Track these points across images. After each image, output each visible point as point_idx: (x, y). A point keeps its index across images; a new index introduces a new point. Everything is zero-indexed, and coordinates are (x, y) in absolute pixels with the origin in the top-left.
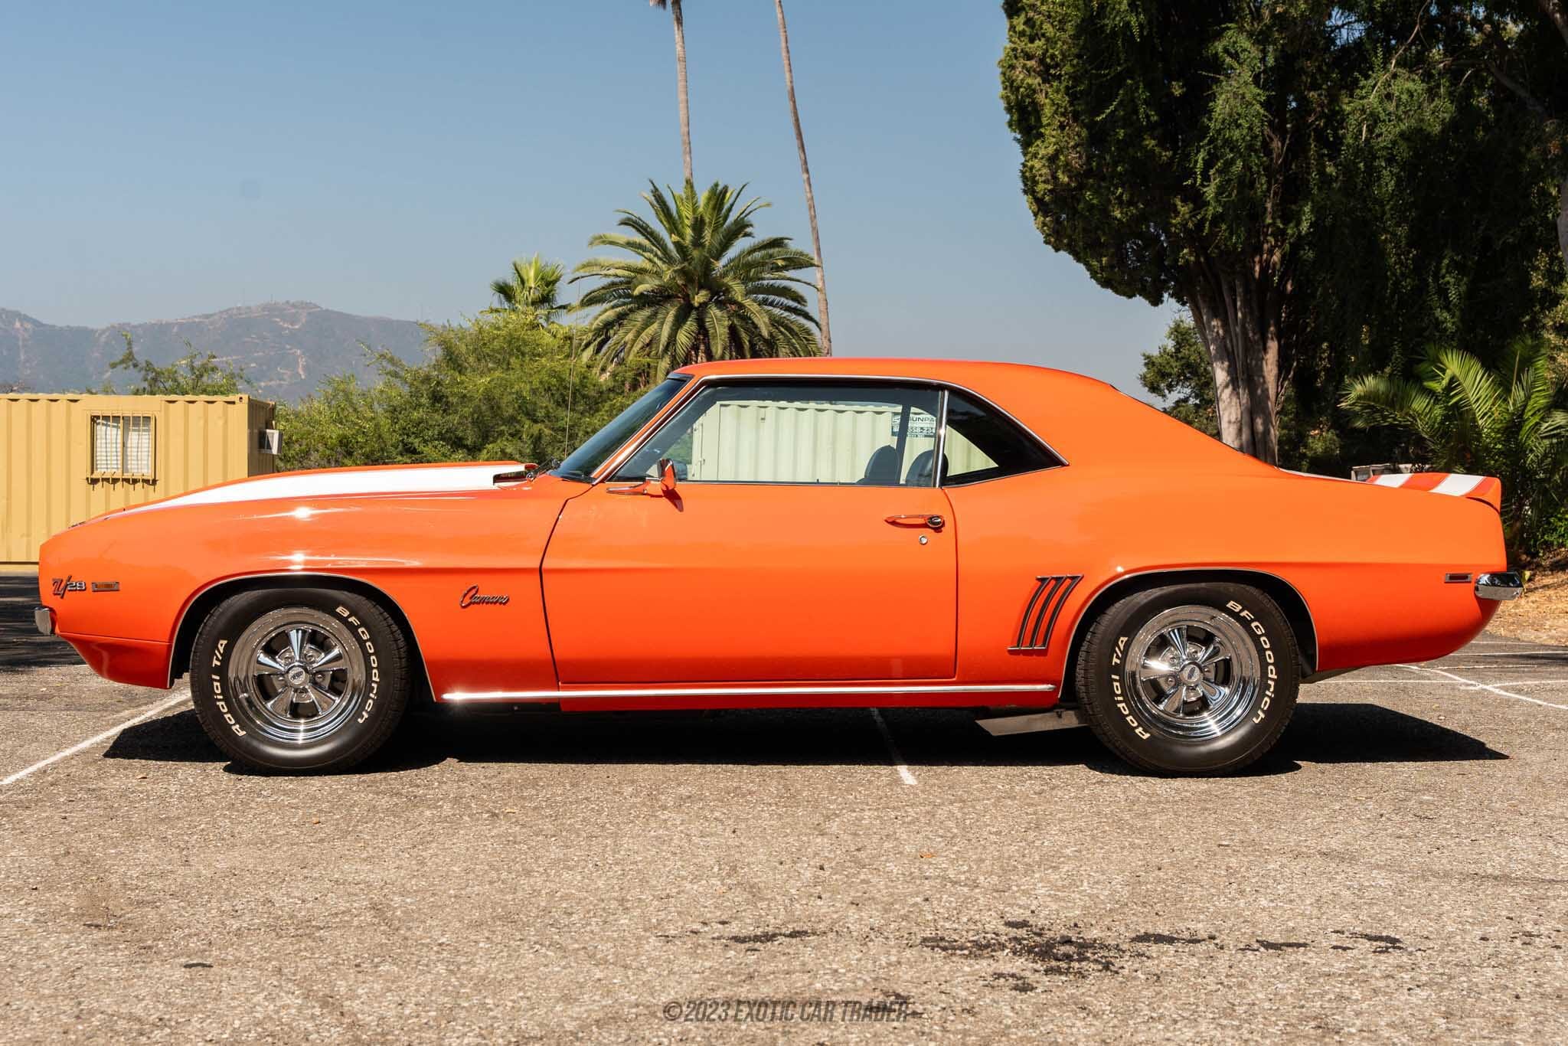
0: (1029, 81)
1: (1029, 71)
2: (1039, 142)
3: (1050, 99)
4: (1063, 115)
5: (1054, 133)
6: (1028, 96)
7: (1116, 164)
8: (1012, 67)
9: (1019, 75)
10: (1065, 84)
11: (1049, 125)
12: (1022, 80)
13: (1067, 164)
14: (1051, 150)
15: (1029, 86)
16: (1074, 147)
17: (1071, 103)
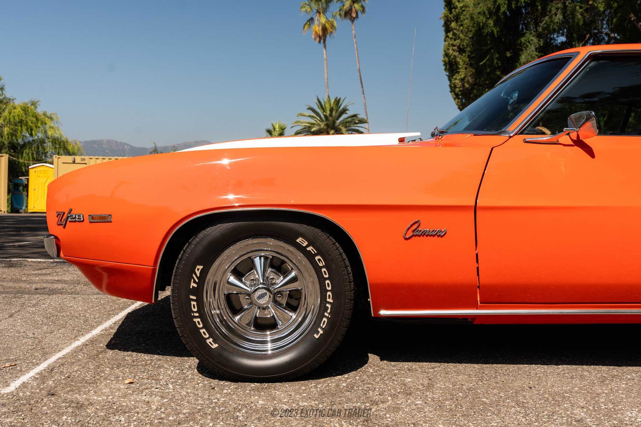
0: (454, 53)
1: (454, 50)
2: (457, 74)
3: (461, 60)
4: (467, 64)
5: (464, 71)
6: (454, 59)
7: (485, 81)
8: (448, 49)
9: (451, 52)
10: (467, 54)
11: (462, 68)
12: (452, 54)
13: (468, 81)
14: (462, 76)
15: (455, 55)
16: (470, 76)
17: (469, 61)
